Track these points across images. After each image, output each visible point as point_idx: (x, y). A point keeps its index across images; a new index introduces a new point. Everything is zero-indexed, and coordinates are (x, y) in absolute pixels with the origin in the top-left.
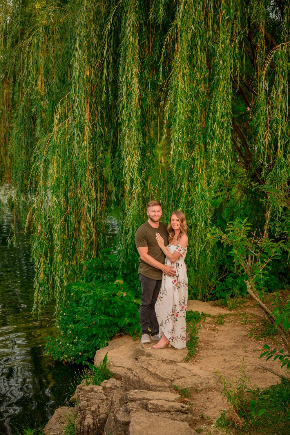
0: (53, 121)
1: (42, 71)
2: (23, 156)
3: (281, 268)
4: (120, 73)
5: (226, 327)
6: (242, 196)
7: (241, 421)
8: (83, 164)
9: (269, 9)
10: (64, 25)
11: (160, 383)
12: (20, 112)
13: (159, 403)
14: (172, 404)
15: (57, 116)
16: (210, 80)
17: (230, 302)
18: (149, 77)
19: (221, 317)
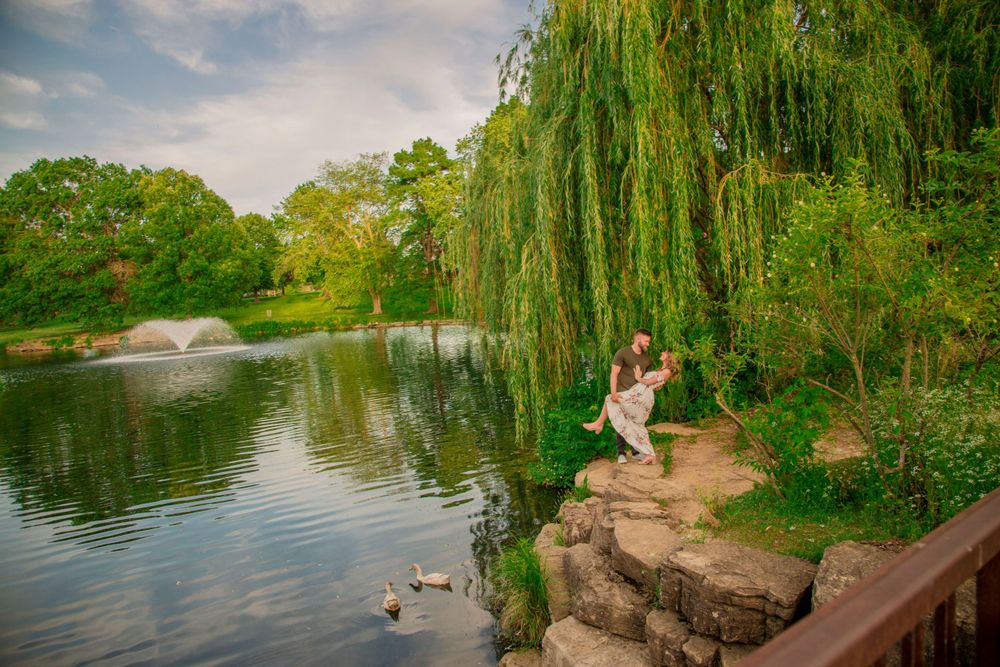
0: (520, 262)
1: (507, 218)
2: (494, 297)
3: (750, 386)
4: (583, 212)
5: (700, 445)
6: (706, 319)
7: (717, 522)
8: (554, 299)
9: (715, 140)
10: (524, 174)
11: (640, 496)
12: (488, 255)
13: (639, 511)
14: (652, 511)
15: (524, 256)
16: (668, 210)
17: (702, 422)
18: (609, 213)
19: (693, 436)
